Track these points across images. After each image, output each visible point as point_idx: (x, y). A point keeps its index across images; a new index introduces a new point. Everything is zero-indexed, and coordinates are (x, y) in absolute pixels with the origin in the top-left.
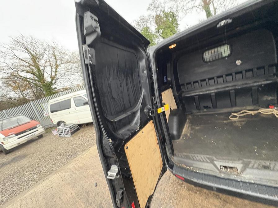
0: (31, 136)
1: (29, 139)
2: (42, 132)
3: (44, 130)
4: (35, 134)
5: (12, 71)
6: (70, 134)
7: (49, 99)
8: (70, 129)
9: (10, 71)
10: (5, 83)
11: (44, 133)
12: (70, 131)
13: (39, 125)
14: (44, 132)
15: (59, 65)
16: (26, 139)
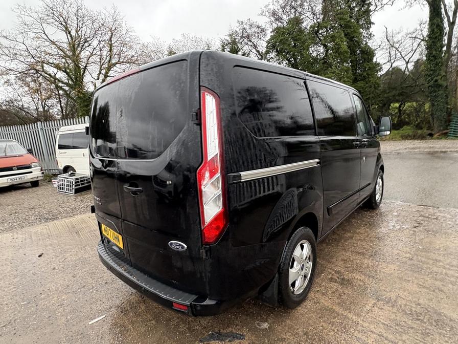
0: (18, 179)
1: (14, 183)
2: (38, 177)
3: (41, 175)
4: (26, 178)
5: (32, 60)
6: (73, 190)
7: (61, 125)
8: (76, 183)
9: (29, 60)
10: (19, 79)
11: (41, 180)
12: (76, 186)
13: (37, 164)
14: (42, 178)
15: (114, 65)
16: (9, 181)
